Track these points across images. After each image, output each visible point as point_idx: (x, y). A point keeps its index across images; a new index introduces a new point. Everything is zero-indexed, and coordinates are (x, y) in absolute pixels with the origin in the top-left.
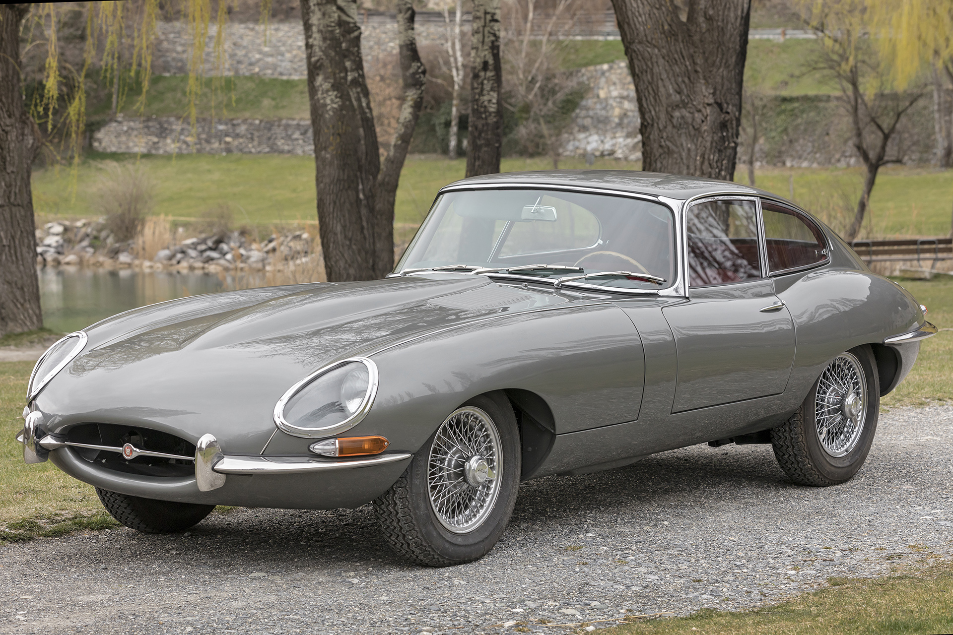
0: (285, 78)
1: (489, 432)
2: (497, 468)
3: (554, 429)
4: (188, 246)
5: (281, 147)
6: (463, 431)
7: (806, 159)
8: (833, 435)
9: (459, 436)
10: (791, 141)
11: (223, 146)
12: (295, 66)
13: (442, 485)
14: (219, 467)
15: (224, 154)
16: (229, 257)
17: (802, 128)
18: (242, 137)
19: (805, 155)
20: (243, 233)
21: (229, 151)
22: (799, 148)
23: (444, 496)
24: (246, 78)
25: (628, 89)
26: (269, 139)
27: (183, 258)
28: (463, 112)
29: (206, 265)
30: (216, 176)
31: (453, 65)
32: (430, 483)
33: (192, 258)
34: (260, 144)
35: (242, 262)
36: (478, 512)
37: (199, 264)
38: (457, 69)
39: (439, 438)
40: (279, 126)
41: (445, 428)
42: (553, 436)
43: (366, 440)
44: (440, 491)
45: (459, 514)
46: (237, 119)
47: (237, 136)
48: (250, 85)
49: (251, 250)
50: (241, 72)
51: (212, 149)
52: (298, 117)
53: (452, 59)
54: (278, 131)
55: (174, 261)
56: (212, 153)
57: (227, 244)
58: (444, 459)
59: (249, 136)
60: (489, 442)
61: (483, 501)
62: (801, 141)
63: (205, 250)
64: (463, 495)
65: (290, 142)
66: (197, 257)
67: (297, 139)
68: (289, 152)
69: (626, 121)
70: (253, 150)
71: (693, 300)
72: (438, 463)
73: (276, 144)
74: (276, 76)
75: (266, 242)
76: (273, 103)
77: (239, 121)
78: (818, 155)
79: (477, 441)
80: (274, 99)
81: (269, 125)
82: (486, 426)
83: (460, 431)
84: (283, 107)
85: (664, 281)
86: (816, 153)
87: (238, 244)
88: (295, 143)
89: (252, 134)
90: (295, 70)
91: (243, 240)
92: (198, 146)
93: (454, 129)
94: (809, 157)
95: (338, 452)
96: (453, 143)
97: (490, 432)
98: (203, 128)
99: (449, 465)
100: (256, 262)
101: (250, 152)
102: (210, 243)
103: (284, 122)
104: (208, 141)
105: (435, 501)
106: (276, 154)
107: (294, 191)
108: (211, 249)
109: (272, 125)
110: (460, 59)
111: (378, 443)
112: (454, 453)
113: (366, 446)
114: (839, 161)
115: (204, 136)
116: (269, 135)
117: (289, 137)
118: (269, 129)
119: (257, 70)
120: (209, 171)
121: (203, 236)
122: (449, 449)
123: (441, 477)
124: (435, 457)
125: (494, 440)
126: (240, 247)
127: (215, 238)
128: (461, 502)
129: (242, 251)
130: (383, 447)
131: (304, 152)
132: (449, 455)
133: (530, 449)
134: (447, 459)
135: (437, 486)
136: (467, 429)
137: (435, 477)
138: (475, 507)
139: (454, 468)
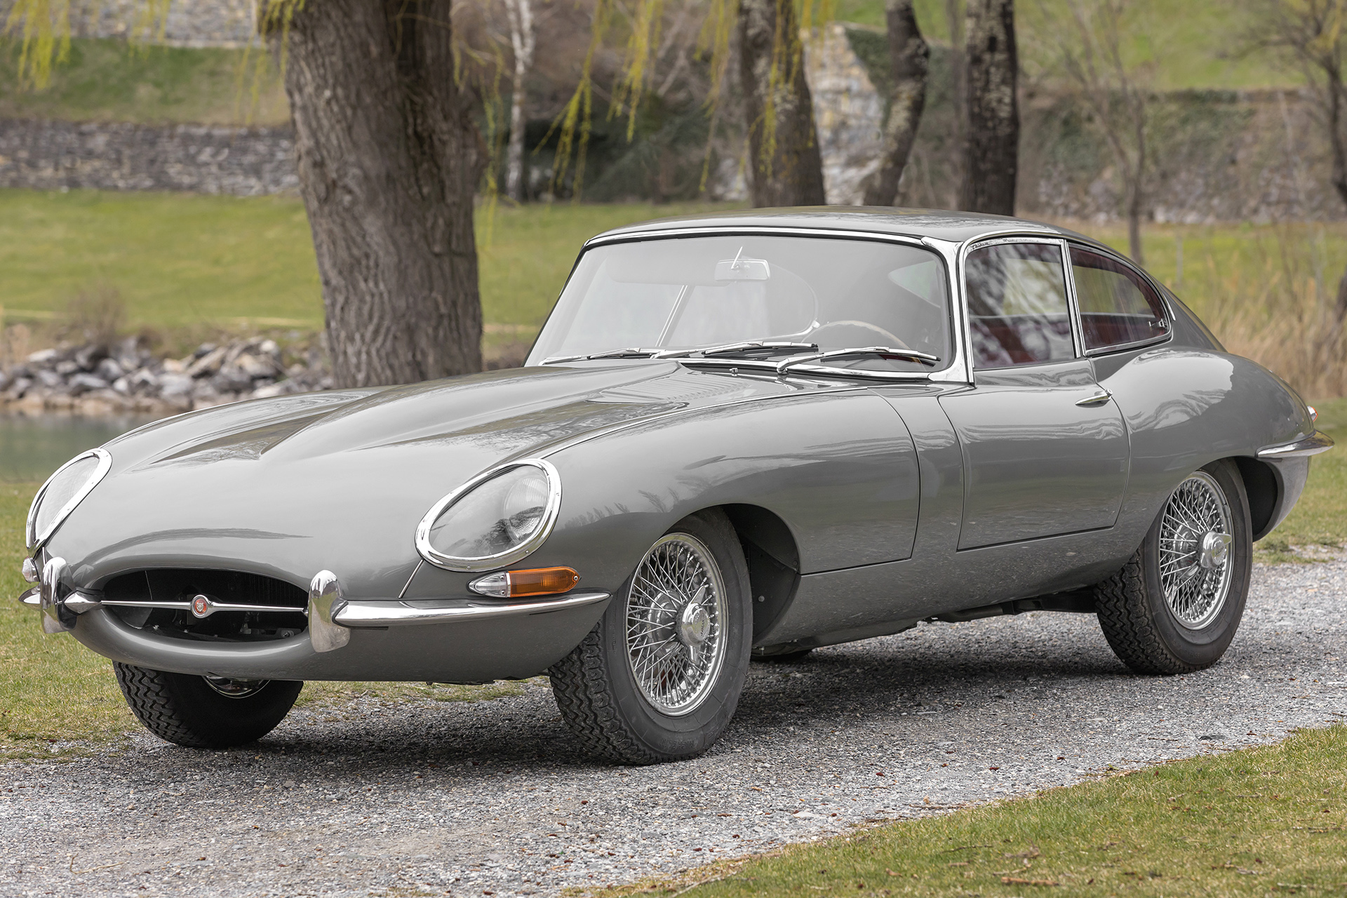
0: (177, 44)
1: (705, 569)
2: (719, 619)
3: (798, 567)
4: (40, 365)
5: (177, 179)
6: (670, 568)
7: (1193, 208)
8: (1186, 597)
9: (665, 576)
10: (1164, 176)
11: (62, 174)
12: (198, 22)
13: (646, 649)
14: (342, 616)
15: (64, 190)
16: (121, 385)
17: (1185, 150)
18: (99, 157)
19: (1191, 201)
20: (144, 341)
21: (74, 184)
22: (1179, 188)
23: (650, 664)
24: (99, 42)
25: (848, 76)
26: (152, 162)
27: (28, 388)
28: (534, 116)
29: (77, 402)
30: (59, 232)
31: (514, 26)
32: (630, 647)
33: (48, 386)
34: (134, 171)
35: (148, 395)
36: (698, 683)
37: (63, 399)
38: (522, 36)
39: (638, 580)
40: (171, 137)
41: (644, 567)
42: (798, 574)
43: (546, 573)
44: (644, 657)
45: (672, 688)
46: (89, 121)
47: (90, 155)
48: (110, 57)
49: (164, 372)
50: (90, 30)
51: (40, 179)
52: (208, 120)
53: (512, 17)
54: (169, 147)
55: (12, 394)
56: (41, 188)
57: (117, 360)
58: (647, 611)
59: (113, 156)
61: (702, 668)
62: (1183, 175)
63: (73, 373)
64: (675, 661)
65: (192, 169)
66: (58, 384)
67: (206, 164)
68: (191, 188)
69: (844, 136)
70: (121, 184)
71: (980, 388)
72: (638, 618)
73: (164, 172)
74: (160, 39)
75: (190, 358)
76: (158, 93)
77: (93, 126)
78: (1216, 201)
79: (689, 582)
80: (158, 85)
81: (152, 136)
82: (701, 560)
83: (666, 569)
84: (178, 101)
85: (938, 360)
86: (1211, 197)
87: (136, 362)
88: (204, 170)
89: (119, 152)
90: (198, 30)
91: (145, 353)
92: (13, 174)
93: (516, 148)
94: (1200, 204)
95: (510, 591)
96: (514, 175)
97: (707, 568)
98: (23, 139)
99: (654, 619)
100: (177, 395)
101: (116, 188)
102: (82, 359)
103: (181, 129)
104: (32, 164)
105: (638, 671)
106: (166, 193)
107: (217, 262)
108: (83, 370)
109: (158, 136)
110: (527, 16)
111: (565, 578)
112: (660, 601)
113: (547, 582)
114: (1255, 211)
115: (23, 154)
116: (152, 154)
117: (190, 160)
118: (153, 144)
119: (121, 27)
120: (42, 222)
121: (65, 345)
122: (652, 596)
123: (643, 637)
124: (633, 609)
125: (713, 579)
126: (140, 367)
127: (90, 350)
128: (674, 671)
129: (145, 374)
130: (571, 582)
131: (221, 188)
132: (653, 604)
133: (762, 599)
134: (651, 611)
135: (639, 650)
136: (675, 566)
137: (636, 638)
138: (693, 677)
139: (660, 622)
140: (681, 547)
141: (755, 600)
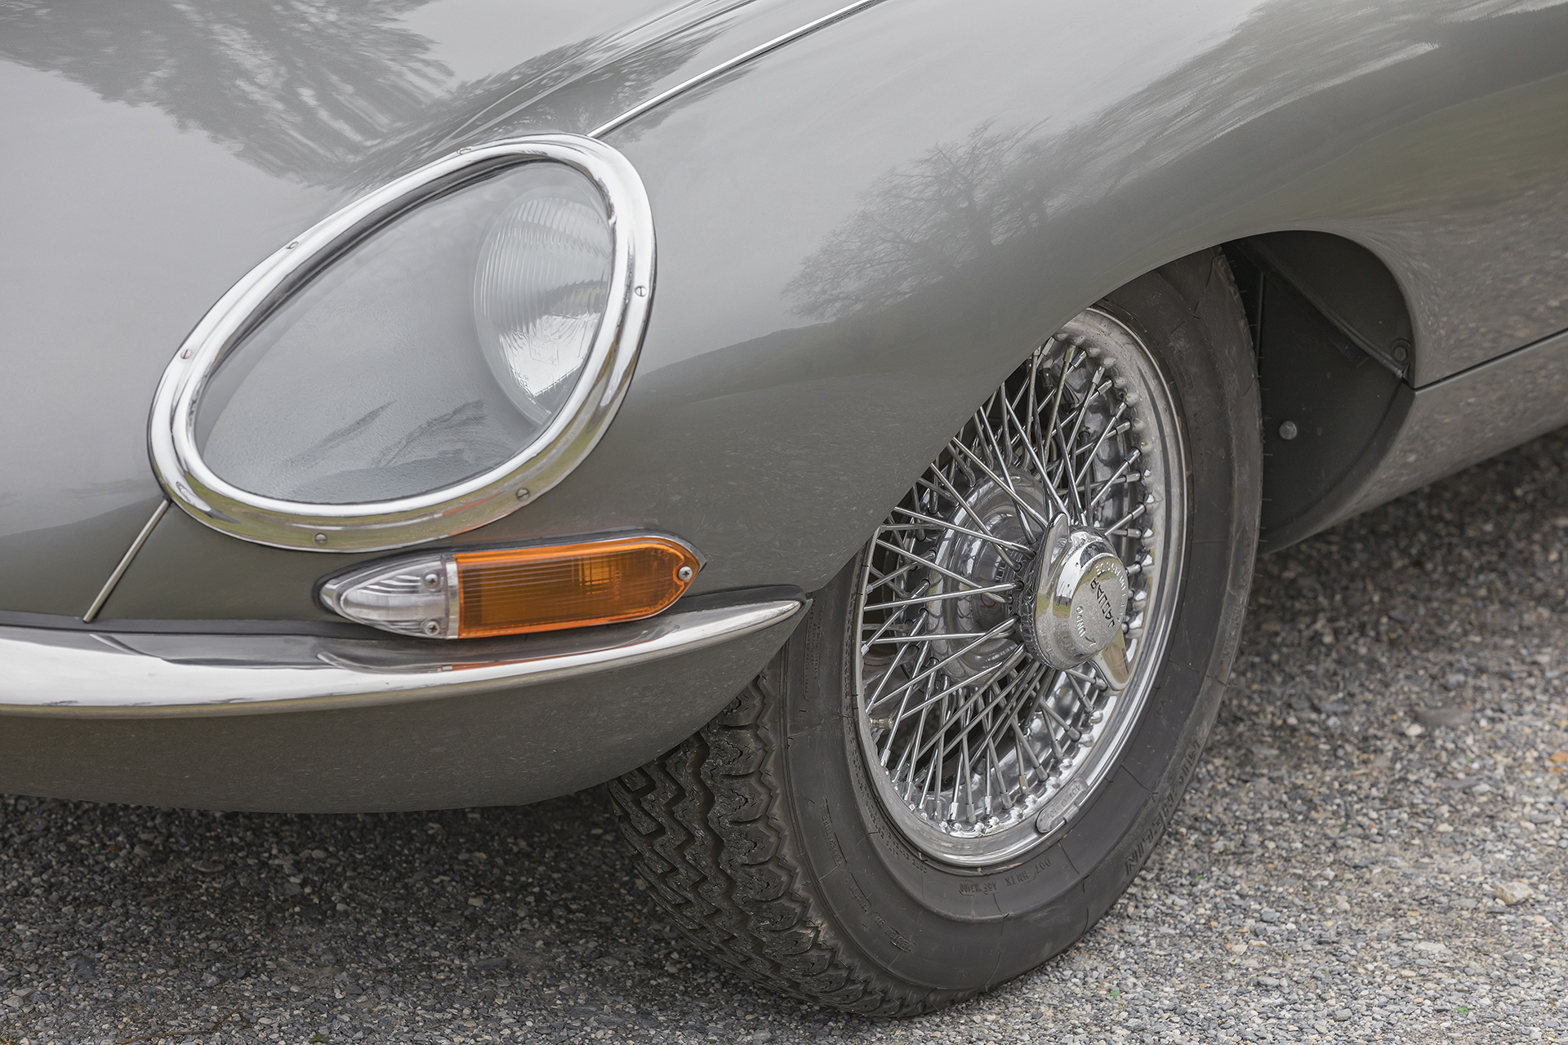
1: (1139, 425)
3: (1409, 367)
9: (1013, 431)
13: (915, 648)
23: (918, 696)
32: (867, 635)
42: (1405, 387)
43: (591, 557)
44: (904, 673)
45: (974, 770)
58: (939, 533)
60: (1133, 468)
82: (1131, 398)
83: (1021, 411)
95: (454, 617)
99: (956, 561)
112: (983, 510)
122: (963, 487)
123: (914, 612)
132: (961, 515)
133: (1291, 430)
134: (950, 534)
135: (893, 649)
136: (1050, 405)
137: (890, 612)
138: (1045, 739)
139: (976, 578)
140: (1080, 349)
141: (1270, 433)
